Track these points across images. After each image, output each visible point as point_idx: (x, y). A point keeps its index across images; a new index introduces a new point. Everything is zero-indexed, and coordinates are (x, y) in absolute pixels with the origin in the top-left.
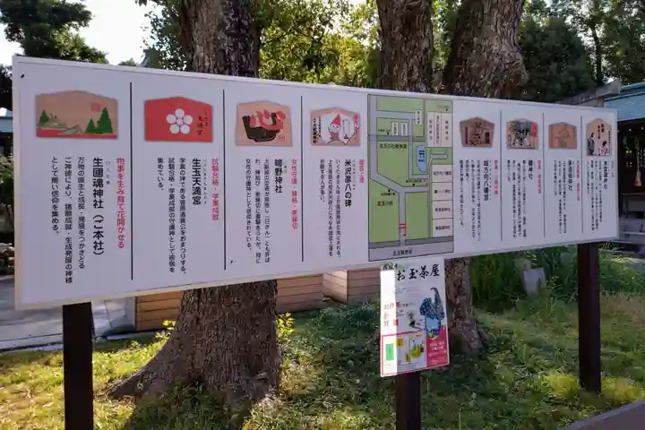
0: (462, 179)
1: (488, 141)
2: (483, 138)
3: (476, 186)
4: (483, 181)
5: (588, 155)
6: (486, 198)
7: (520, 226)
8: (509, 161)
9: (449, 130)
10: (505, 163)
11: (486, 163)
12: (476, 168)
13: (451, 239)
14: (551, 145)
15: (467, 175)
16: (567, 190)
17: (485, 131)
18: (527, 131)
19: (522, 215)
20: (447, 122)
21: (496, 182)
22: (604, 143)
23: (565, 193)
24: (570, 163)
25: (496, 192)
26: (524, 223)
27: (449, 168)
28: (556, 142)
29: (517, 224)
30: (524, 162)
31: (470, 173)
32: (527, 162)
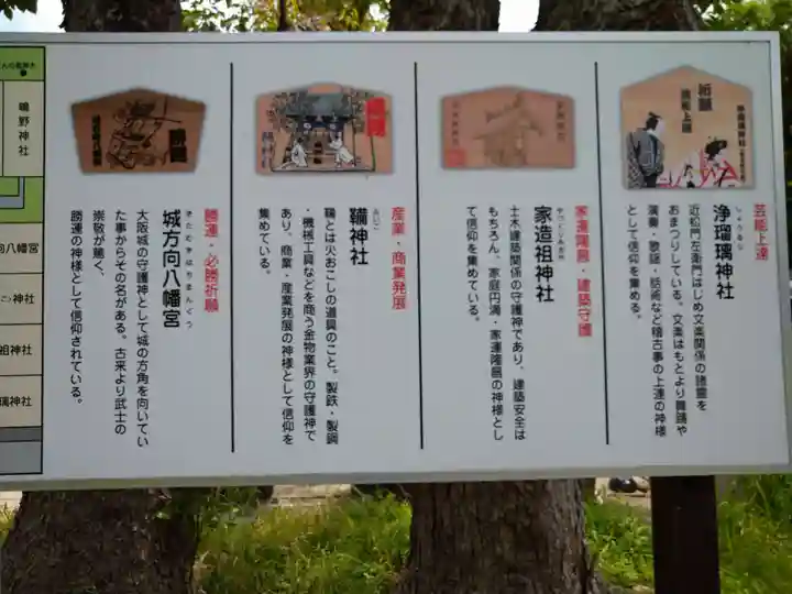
0: (77, 266)
1: (179, 153)
2: (161, 142)
3: (131, 285)
4: (157, 272)
5: (632, 185)
6: (171, 320)
7: (311, 410)
8: (264, 213)
9: (33, 128)
10: (247, 221)
11: (172, 218)
12: (131, 233)
13: (35, 434)
14: (454, 158)
15: (99, 253)
16: (529, 301)
17: (168, 126)
18: (342, 120)
19: (322, 375)
20: (24, 107)
21: (212, 274)
22: (714, 148)
23: (518, 309)
24: (543, 213)
25: (211, 306)
26: (331, 401)
27: (30, 234)
28: (474, 149)
29: (299, 406)
30: (330, 213)
31: (109, 246)
32: (343, 216)
